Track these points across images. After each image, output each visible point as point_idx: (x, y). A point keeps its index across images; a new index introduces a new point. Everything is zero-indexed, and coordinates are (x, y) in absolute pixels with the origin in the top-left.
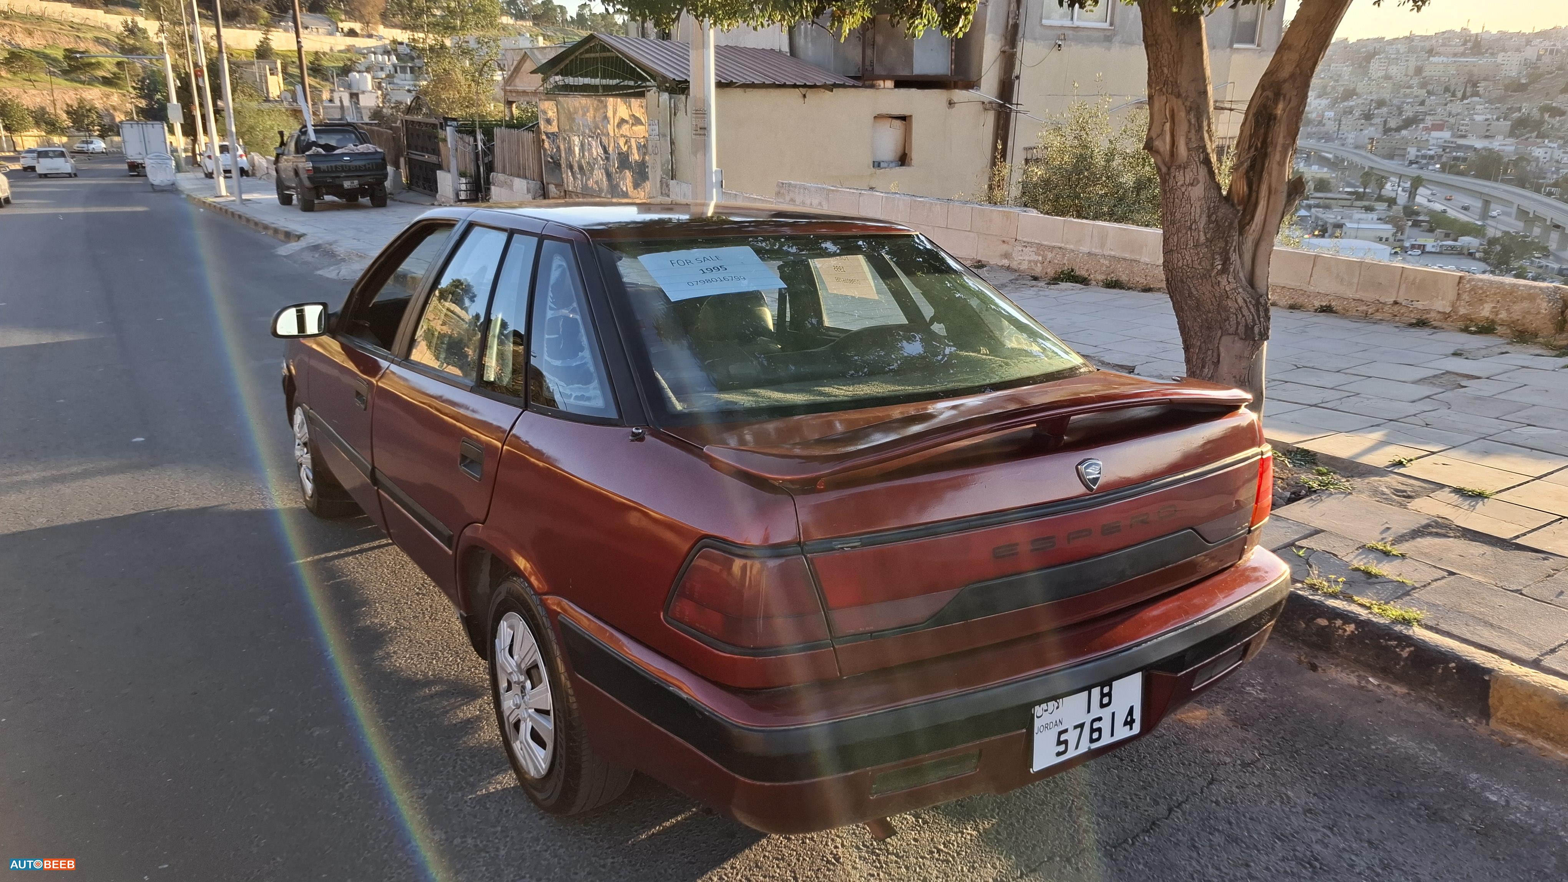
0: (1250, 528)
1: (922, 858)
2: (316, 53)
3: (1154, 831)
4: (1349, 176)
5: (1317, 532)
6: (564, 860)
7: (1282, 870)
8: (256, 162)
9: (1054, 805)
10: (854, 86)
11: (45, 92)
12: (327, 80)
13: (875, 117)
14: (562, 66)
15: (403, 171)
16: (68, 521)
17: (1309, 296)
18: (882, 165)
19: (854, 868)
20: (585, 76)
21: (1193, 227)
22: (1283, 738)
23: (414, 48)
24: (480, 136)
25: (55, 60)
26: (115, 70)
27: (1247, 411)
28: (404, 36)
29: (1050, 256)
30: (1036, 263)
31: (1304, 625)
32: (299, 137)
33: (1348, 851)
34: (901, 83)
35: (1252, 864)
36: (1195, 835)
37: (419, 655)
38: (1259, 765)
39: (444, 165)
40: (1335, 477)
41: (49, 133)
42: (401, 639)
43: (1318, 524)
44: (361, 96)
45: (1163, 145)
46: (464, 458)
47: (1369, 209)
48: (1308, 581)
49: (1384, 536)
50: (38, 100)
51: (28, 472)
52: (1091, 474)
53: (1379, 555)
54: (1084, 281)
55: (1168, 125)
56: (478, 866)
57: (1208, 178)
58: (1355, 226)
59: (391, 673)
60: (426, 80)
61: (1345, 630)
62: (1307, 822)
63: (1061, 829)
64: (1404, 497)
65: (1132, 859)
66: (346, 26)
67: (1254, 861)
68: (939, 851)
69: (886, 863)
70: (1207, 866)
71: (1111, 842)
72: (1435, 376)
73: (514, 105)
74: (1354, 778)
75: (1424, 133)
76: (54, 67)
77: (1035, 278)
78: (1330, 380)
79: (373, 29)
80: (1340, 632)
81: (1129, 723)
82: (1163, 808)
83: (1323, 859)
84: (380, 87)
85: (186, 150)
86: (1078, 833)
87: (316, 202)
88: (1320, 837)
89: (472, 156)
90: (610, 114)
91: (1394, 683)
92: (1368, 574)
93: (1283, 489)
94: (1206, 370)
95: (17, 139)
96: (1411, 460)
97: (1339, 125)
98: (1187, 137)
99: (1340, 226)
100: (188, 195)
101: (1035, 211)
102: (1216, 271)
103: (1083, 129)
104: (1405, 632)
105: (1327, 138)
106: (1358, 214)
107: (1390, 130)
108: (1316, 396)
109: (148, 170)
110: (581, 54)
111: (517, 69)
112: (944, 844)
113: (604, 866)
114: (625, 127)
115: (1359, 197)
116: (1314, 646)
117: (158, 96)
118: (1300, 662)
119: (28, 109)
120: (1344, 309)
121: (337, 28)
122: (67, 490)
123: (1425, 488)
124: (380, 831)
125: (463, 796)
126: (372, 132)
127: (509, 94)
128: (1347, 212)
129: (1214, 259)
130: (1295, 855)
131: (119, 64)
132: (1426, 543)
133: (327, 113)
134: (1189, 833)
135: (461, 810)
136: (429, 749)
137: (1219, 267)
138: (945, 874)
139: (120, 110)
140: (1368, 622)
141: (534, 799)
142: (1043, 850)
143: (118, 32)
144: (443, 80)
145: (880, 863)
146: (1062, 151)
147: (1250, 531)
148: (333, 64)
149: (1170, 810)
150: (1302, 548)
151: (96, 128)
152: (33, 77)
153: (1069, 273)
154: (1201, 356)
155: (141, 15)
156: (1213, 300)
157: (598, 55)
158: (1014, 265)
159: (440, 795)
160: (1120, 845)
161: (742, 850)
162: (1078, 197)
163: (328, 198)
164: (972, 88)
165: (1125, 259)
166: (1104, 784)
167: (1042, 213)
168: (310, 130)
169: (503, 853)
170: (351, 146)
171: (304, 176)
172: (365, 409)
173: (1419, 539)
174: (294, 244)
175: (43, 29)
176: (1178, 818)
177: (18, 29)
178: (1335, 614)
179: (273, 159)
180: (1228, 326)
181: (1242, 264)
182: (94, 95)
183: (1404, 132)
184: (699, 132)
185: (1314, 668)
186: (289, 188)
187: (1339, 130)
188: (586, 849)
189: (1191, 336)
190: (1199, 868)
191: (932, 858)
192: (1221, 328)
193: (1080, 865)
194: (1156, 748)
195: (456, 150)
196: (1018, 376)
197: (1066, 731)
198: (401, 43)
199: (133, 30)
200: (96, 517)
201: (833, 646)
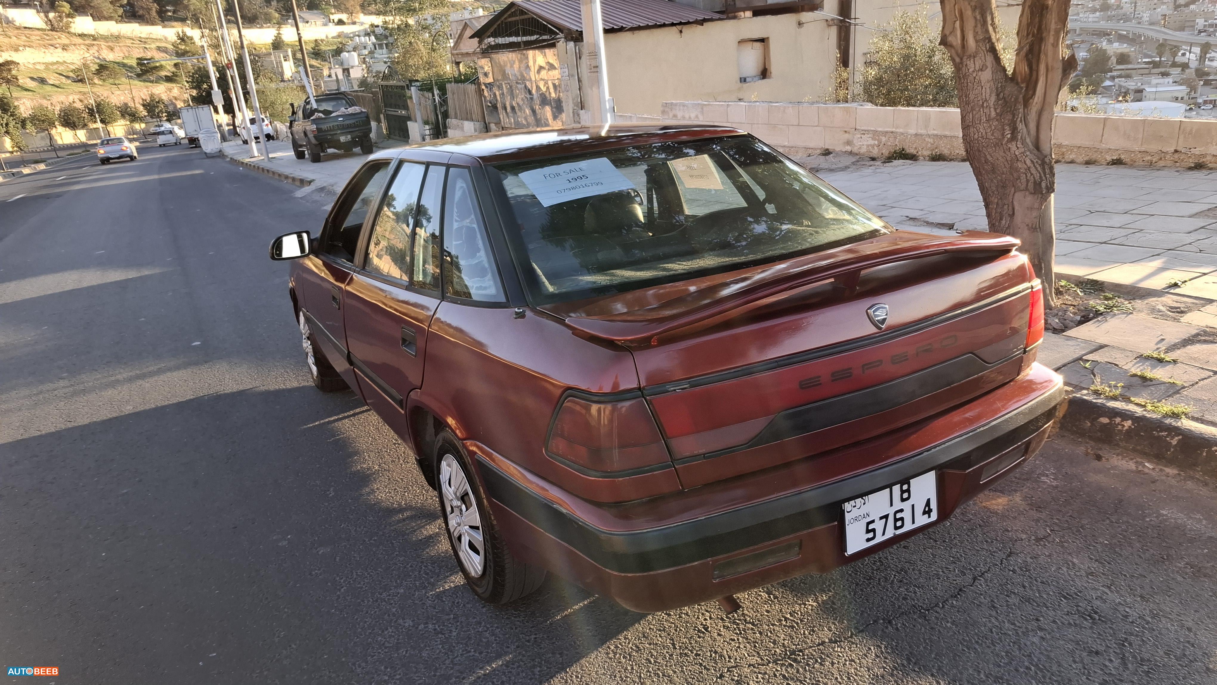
0: (1025, 349)
1: (773, 625)
2: (316, 41)
3: (961, 596)
4: (1146, 49)
5: (1102, 347)
6: (499, 638)
7: (1067, 622)
8: (279, 129)
9: (879, 579)
10: (720, 19)
11: (126, 92)
12: (325, 60)
13: (739, 42)
14: (492, 30)
15: (384, 125)
16: (147, 407)
17: (1102, 153)
18: (748, 80)
19: (719, 635)
20: (510, 35)
21: (985, 105)
22: (1071, 516)
23: (386, 28)
24: (436, 92)
25: (131, 67)
26: (174, 70)
27: (1017, 253)
28: (378, 20)
29: (884, 139)
30: (873, 146)
31: (1089, 424)
32: (305, 106)
33: (1122, 605)
34: (758, 12)
35: (1041, 619)
36: (995, 597)
37: (395, 489)
38: (1050, 539)
39: (413, 117)
40: (1119, 300)
41: (132, 121)
42: (382, 479)
43: (1102, 341)
44: (351, 70)
45: (956, 40)
46: (404, 341)
47: (1165, 74)
48: (1093, 388)
49: (1159, 346)
50: (122, 98)
51: (120, 373)
52: (879, 316)
53: (1154, 362)
54: (913, 157)
55: (958, 23)
56: (437, 645)
57: (994, 63)
58: (1154, 90)
59: (375, 504)
60: (397, 53)
61: (1124, 426)
62: (1089, 583)
63: (885, 598)
64: (1178, 312)
65: (942, 619)
66: (336, 17)
67: (1043, 616)
68: (786, 619)
69: (744, 630)
70: (1004, 622)
71: (925, 606)
72: (1209, 210)
73: (461, 65)
74: (1130, 545)
75: (1210, 5)
76: (131, 72)
77: (873, 159)
78: (1118, 220)
79: (355, 17)
80: (1120, 427)
81: (927, 512)
82: (969, 578)
83: (1101, 612)
84: (364, 62)
85: (228, 125)
86: (898, 600)
87: (322, 154)
88: (1099, 595)
89: (432, 108)
90: (531, 63)
91: (1166, 466)
92: (1144, 379)
93: (1075, 314)
94: (1003, 222)
95: (110, 128)
96: (1185, 281)
97: (1135, 6)
98: (974, 31)
99: (1140, 91)
100: (231, 158)
101: (870, 104)
102: (1006, 139)
103: (907, 33)
104: (1174, 424)
105: (1126, 18)
106: (1155, 80)
107: (1180, 6)
108: (1107, 235)
109: (202, 142)
110: (506, 19)
111: (461, 36)
112: (790, 613)
113: (529, 641)
114: (543, 73)
115: (1156, 65)
116: (1098, 440)
117: (205, 86)
118: (1087, 454)
119: (115, 106)
120: (1132, 160)
121: (330, 19)
122: (146, 384)
123: (1196, 304)
124: (366, 622)
125: (426, 593)
126: (358, 97)
127: (456, 56)
128: (1146, 79)
129: (1004, 130)
130: (1078, 610)
131: (176, 65)
132: (1196, 349)
133: (327, 86)
134: (990, 597)
135: (423, 603)
136: (401, 559)
137: (1009, 136)
138: (790, 636)
139: (180, 100)
140: (1142, 419)
141: (476, 593)
142: (869, 615)
143: (173, 41)
144: (410, 51)
145: (739, 630)
146: (891, 53)
147: (1025, 352)
148: (329, 48)
149: (975, 579)
150: (1088, 361)
151: (164, 114)
152: (117, 82)
153: (901, 152)
154: (999, 210)
155: (188, 26)
156: (1006, 163)
157: (517, 18)
158: (855, 150)
159: (410, 593)
160: (932, 608)
161: (633, 624)
162: (907, 89)
163: (330, 151)
164: (817, 9)
165: (946, 136)
166: (921, 560)
167: (877, 105)
168: (313, 100)
169: (454, 634)
170: (343, 109)
171: (311, 136)
172: (339, 309)
173: (1189, 347)
174: (307, 188)
175: (120, 44)
176: (981, 585)
177: (103, 47)
178: (1115, 413)
179: (288, 124)
180: (1020, 184)
181: (1029, 132)
182: (161, 91)
183: (1192, 7)
184: (593, 70)
185: (1099, 458)
186: (301, 146)
187: (1135, 11)
188: (516, 628)
189: (989, 195)
190: (997, 624)
191: (781, 625)
192: (1014, 186)
193: (899, 625)
194: (965, 530)
195: (420, 104)
196: (826, 241)
197: (873, 521)
198: (378, 26)
199: (183, 39)
200: (166, 403)
201: (674, 467)
